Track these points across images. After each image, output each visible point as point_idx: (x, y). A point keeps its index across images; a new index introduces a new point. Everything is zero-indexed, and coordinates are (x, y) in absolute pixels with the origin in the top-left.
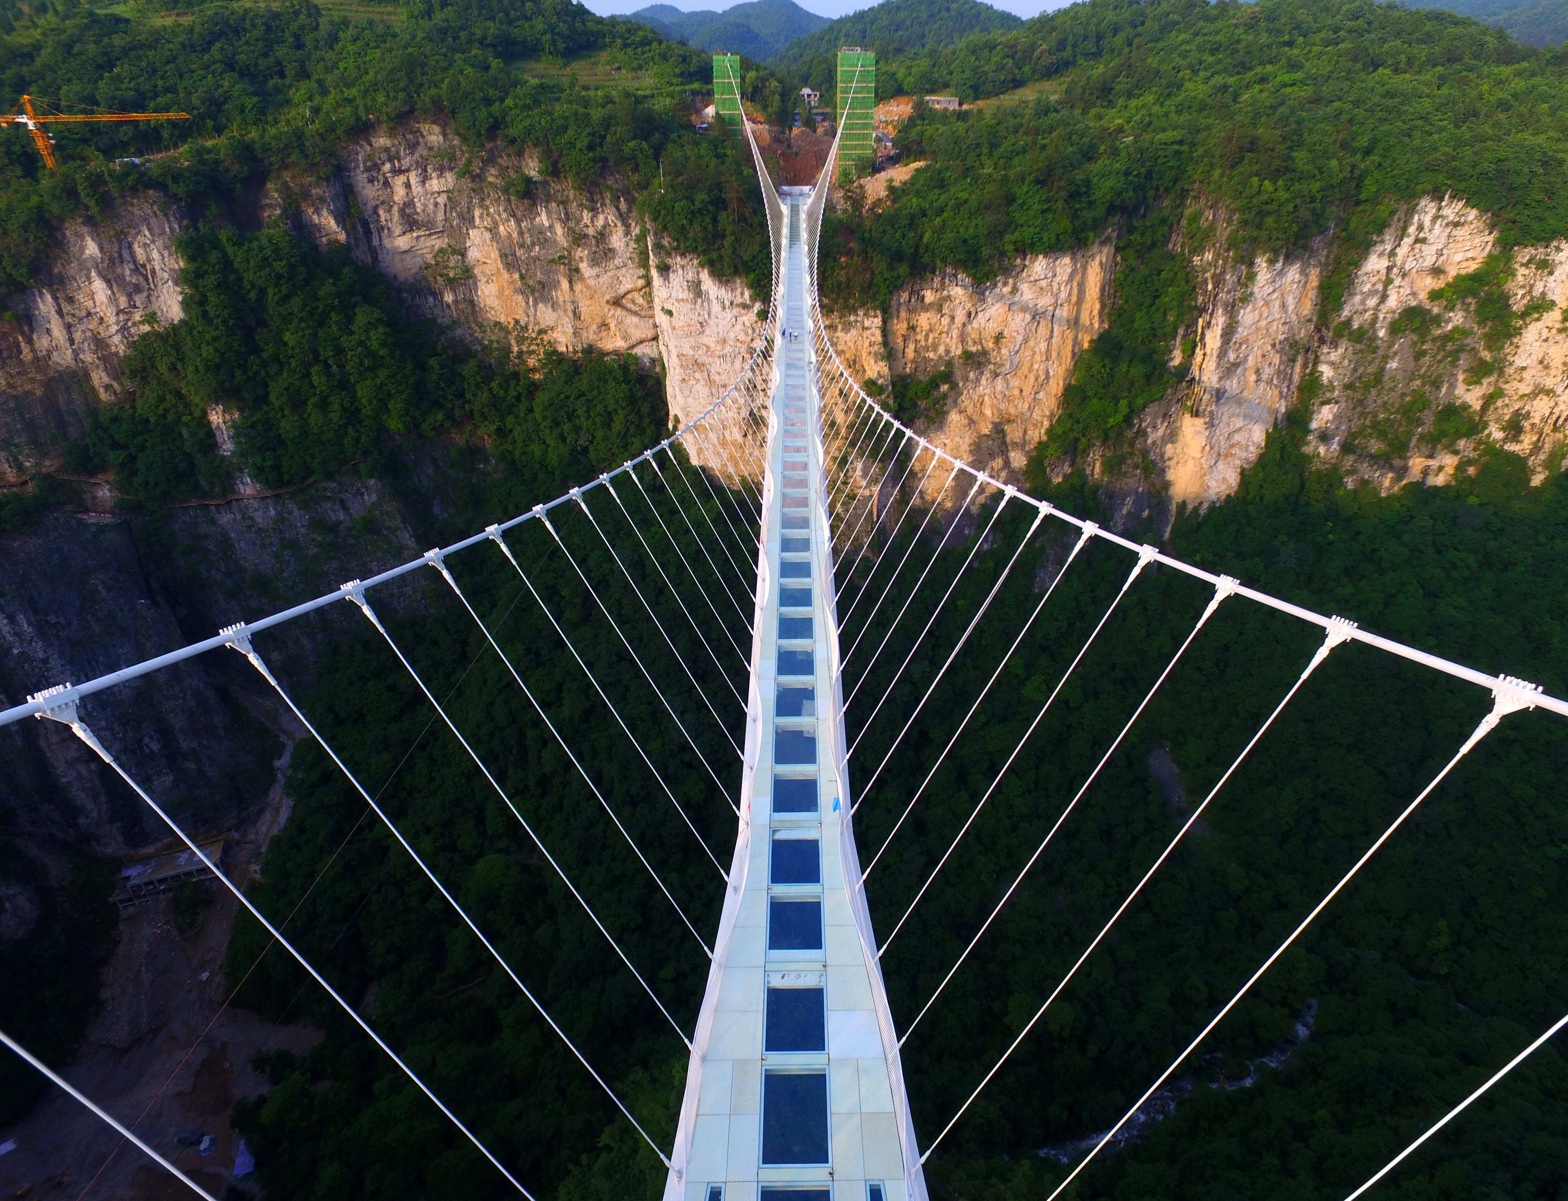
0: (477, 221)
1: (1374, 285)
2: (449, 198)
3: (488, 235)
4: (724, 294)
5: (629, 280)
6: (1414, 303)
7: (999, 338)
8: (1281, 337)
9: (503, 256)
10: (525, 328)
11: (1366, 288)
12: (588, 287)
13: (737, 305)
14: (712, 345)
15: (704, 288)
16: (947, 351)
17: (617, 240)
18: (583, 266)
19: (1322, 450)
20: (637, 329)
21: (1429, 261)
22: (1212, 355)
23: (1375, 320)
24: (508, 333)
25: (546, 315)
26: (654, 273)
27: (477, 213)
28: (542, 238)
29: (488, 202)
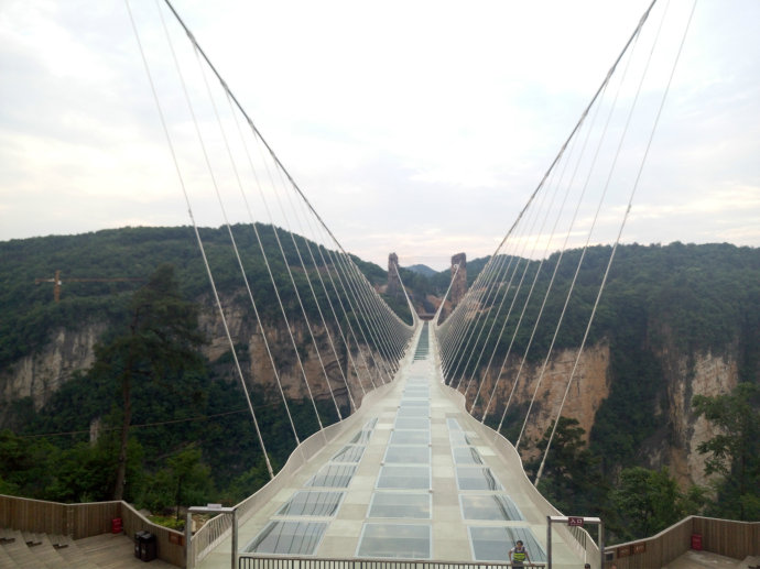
3: (261, 338)
7: (547, 394)
15: (375, 361)
22: (680, 408)
26: (349, 355)
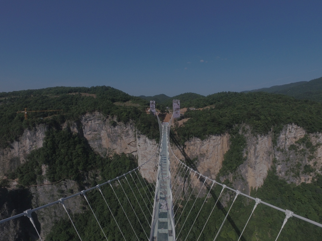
0: (104, 129)
1: (283, 140)
2: (99, 125)
3: (105, 131)
4: (151, 142)
5: (132, 139)
6: (292, 144)
7: (207, 151)
8: (266, 151)
9: (108, 135)
10: (110, 149)
11: (282, 141)
12: (124, 141)
13: (154, 144)
14: (148, 152)
15: (147, 141)
16: (197, 154)
17: (130, 132)
18: (123, 137)
19: (280, 175)
20: (133, 149)
21: (293, 136)
22: (252, 154)
23: (285, 147)
24: (107, 150)
25: (115, 146)
26: (137, 138)
27: (104, 127)
28: (116, 132)
29: (106, 125)
